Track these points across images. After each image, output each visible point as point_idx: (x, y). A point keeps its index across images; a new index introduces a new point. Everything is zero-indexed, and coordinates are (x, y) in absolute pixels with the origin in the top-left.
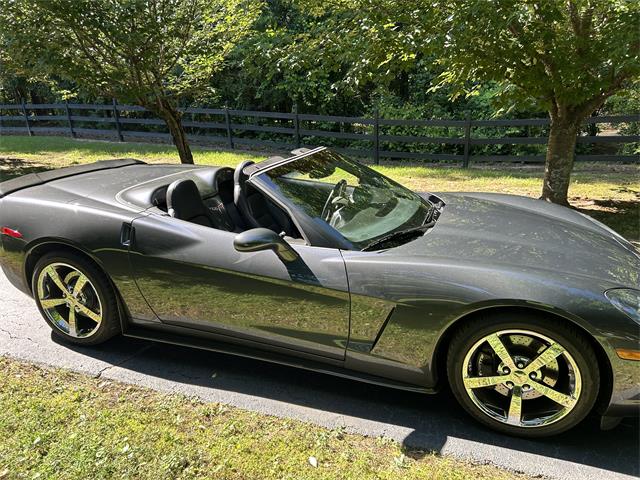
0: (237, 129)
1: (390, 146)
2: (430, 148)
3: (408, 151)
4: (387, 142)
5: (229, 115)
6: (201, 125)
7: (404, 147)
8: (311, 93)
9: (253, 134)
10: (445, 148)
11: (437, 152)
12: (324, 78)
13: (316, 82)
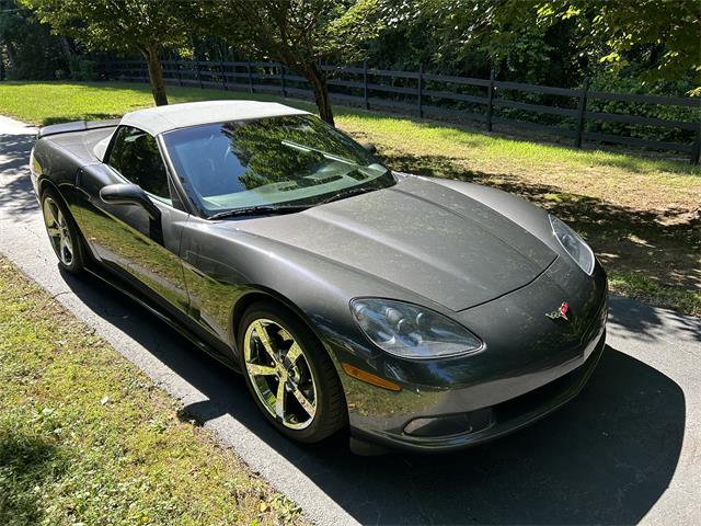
0: (435, 95)
1: (604, 126)
2: (658, 132)
3: (629, 135)
4: (600, 121)
5: (422, 80)
6: (400, 90)
7: (624, 130)
8: (518, 57)
9: (450, 103)
10: (679, 135)
11: (667, 139)
12: (538, 37)
13: (526, 43)
